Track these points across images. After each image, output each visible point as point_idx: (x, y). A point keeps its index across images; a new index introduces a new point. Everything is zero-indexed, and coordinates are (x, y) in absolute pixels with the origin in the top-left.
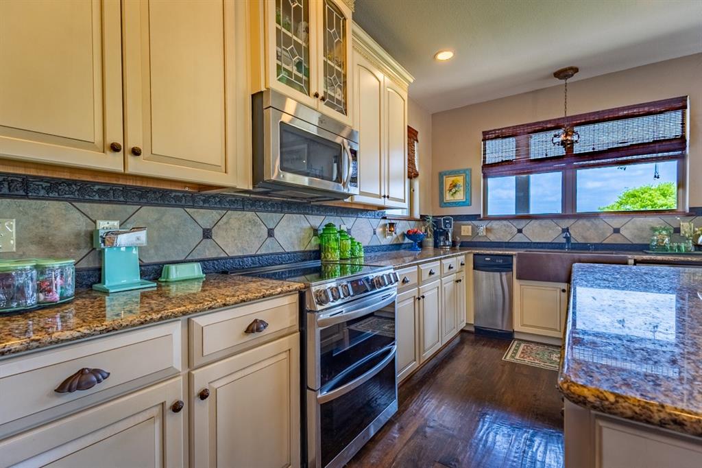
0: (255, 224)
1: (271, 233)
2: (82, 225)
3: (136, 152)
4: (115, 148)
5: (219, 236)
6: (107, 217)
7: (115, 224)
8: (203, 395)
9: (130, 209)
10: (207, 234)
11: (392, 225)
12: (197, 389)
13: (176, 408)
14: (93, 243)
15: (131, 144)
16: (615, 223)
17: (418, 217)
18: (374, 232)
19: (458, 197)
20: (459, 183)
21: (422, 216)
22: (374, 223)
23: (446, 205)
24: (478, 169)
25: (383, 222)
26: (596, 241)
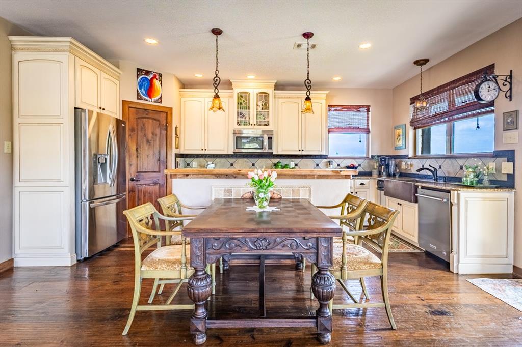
0: (247, 162)
1: (253, 165)
3: (205, 150)
4: (202, 150)
5: (235, 165)
6: (210, 161)
7: (211, 163)
10: (232, 165)
11: (330, 162)
16: (461, 162)
17: (370, 157)
18: (317, 165)
19: (400, 143)
20: (401, 134)
21: (372, 156)
22: (317, 161)
23: (397, 148)
24: (408, 124)
25: (325, 160)
26: (452, 175)
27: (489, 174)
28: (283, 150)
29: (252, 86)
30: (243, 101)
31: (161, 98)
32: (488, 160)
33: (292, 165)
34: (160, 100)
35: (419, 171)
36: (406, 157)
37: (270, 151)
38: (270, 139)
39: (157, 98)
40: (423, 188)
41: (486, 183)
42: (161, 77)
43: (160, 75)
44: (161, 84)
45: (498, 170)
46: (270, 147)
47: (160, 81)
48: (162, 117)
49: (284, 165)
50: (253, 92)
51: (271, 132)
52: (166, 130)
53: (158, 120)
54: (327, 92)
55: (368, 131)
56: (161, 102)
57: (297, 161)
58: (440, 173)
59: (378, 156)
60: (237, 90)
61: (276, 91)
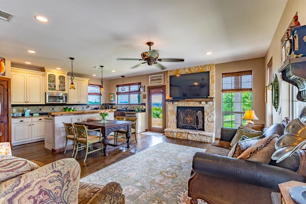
0: (50, 108)
1: (53, 109)
2: (23, 109)
3: (28, 102)
4: (26, 102)
5: (42, 110)
6: (26, 108)
7: (27, 109)
8: (33, 125)
9: (29, 107)
10: (40, 110)
11: (88, 107)
12: (33, 124)
13: (30, 125)
14: (24, 111)
15: (27, 101)
16: (133, 106)
17: (102, 104)
18: (83, 108)
19: (113, 99)
20: (113, 96)
21: (103, 104)
22: (83, 106)
23: (111, 101)
24: (115, 93)
25: (86, 106)
26: (131, 109)
27: (141, 109)
28: (71, 102)
29: (57, 72)
30: (52, 78)
31: (5, 73)
32: (140, 105)
33: (73, 108)
34: (4, 74)
35: (123, 109)
36: (114, 104)
37: (66, 102)
38: (66, 97)
39: (3, 73)
40: (127, 113)
41: (140, 111)
42: (5, 60)
43: (4, 59)
44: (5, 65)
45: (142, 107)
46: (66, 101)
47: (4, 63)
48: (5, 84)
49: (69, 108)
50: (57, 76)
51: (66, 94)
52: (7, 91)
53: (3, 86)
54: (89, 79)
55: (101, 95)
56: (5, 75)
57: (75, 106)
58: (127, 109)
59: (105, 104)
60: (48, 73)
61: (68, 76)
